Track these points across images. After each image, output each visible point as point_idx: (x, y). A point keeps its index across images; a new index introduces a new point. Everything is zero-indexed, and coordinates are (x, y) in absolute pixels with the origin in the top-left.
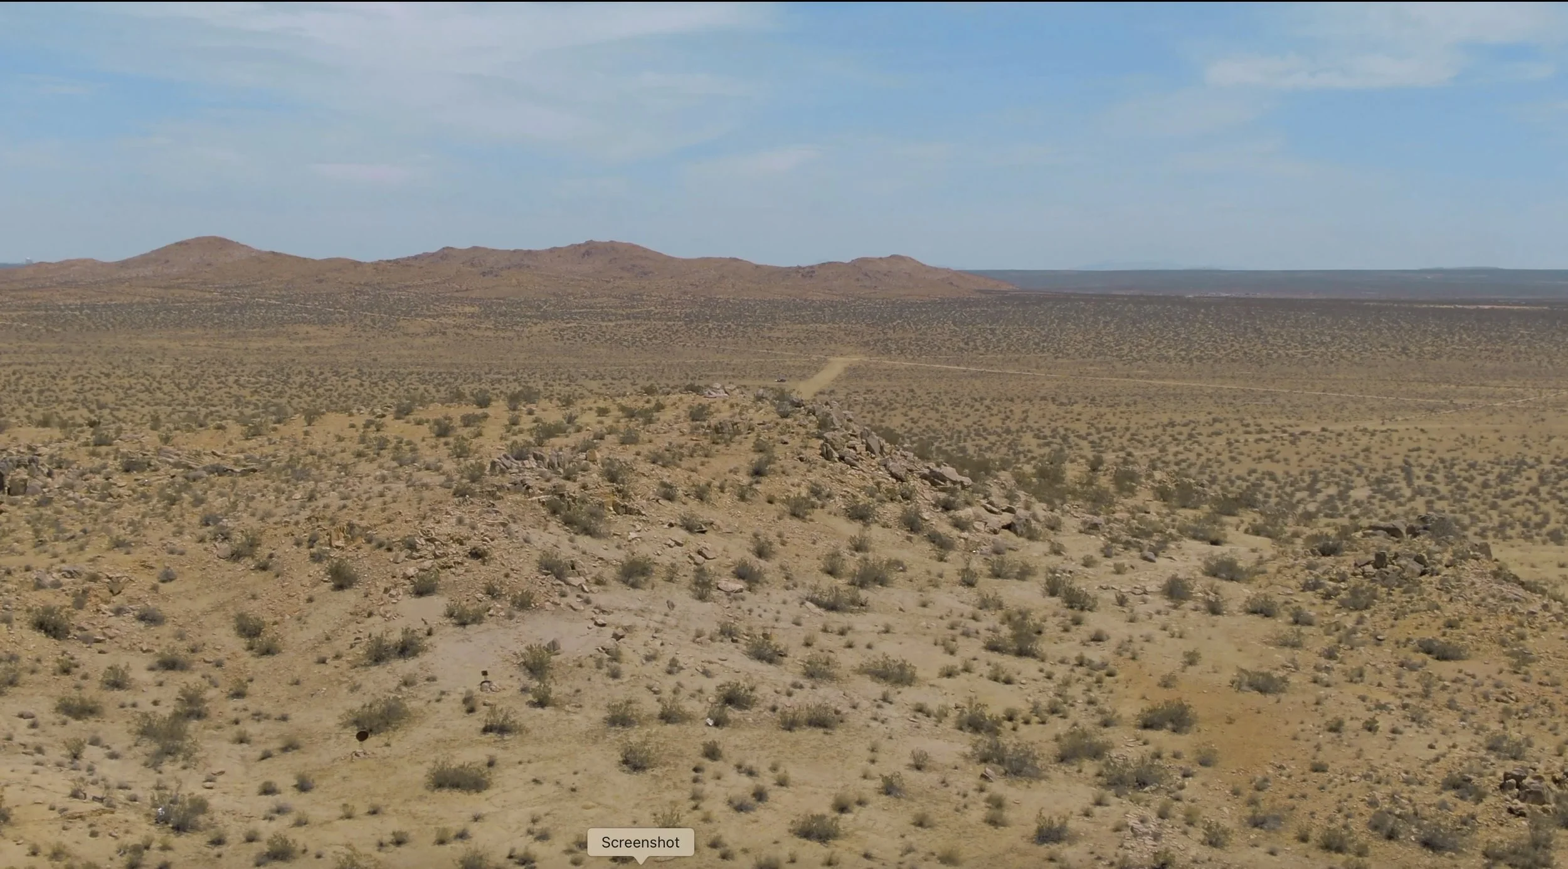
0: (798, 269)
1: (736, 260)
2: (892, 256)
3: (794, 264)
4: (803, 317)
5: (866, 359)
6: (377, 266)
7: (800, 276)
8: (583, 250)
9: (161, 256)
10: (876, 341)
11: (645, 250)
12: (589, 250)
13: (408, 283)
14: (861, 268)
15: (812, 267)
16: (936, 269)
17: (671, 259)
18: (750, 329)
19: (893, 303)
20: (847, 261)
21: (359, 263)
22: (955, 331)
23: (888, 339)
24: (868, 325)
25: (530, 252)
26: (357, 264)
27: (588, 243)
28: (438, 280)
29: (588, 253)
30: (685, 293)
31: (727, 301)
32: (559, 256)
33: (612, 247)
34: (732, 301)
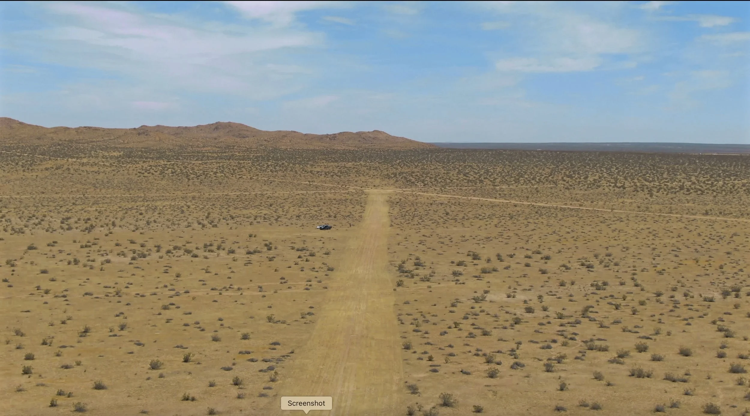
0: (327, 136)
1: (295, 132)
2: (374, 131)
3: (325, 133)
4: (334, 158)
6: (78, 130)
7: (328, 139)
8: (214, 127)
11: (247, 126)
12: (217, 126)
13: (94, 140)
15: (335, 134)
17: (261, 131)
18: (297, 165)
20: (355, 132)
21: (68, 128)
24: (379, 163)
25: (186, 127)
26: (67, 129)
27: (217, 123)
28: (113, 138)
29: (217, 128)
30: (262, 145)
31: (286, 149)
32: (201, 130)
33: (229, 125)
34: (288, 150)
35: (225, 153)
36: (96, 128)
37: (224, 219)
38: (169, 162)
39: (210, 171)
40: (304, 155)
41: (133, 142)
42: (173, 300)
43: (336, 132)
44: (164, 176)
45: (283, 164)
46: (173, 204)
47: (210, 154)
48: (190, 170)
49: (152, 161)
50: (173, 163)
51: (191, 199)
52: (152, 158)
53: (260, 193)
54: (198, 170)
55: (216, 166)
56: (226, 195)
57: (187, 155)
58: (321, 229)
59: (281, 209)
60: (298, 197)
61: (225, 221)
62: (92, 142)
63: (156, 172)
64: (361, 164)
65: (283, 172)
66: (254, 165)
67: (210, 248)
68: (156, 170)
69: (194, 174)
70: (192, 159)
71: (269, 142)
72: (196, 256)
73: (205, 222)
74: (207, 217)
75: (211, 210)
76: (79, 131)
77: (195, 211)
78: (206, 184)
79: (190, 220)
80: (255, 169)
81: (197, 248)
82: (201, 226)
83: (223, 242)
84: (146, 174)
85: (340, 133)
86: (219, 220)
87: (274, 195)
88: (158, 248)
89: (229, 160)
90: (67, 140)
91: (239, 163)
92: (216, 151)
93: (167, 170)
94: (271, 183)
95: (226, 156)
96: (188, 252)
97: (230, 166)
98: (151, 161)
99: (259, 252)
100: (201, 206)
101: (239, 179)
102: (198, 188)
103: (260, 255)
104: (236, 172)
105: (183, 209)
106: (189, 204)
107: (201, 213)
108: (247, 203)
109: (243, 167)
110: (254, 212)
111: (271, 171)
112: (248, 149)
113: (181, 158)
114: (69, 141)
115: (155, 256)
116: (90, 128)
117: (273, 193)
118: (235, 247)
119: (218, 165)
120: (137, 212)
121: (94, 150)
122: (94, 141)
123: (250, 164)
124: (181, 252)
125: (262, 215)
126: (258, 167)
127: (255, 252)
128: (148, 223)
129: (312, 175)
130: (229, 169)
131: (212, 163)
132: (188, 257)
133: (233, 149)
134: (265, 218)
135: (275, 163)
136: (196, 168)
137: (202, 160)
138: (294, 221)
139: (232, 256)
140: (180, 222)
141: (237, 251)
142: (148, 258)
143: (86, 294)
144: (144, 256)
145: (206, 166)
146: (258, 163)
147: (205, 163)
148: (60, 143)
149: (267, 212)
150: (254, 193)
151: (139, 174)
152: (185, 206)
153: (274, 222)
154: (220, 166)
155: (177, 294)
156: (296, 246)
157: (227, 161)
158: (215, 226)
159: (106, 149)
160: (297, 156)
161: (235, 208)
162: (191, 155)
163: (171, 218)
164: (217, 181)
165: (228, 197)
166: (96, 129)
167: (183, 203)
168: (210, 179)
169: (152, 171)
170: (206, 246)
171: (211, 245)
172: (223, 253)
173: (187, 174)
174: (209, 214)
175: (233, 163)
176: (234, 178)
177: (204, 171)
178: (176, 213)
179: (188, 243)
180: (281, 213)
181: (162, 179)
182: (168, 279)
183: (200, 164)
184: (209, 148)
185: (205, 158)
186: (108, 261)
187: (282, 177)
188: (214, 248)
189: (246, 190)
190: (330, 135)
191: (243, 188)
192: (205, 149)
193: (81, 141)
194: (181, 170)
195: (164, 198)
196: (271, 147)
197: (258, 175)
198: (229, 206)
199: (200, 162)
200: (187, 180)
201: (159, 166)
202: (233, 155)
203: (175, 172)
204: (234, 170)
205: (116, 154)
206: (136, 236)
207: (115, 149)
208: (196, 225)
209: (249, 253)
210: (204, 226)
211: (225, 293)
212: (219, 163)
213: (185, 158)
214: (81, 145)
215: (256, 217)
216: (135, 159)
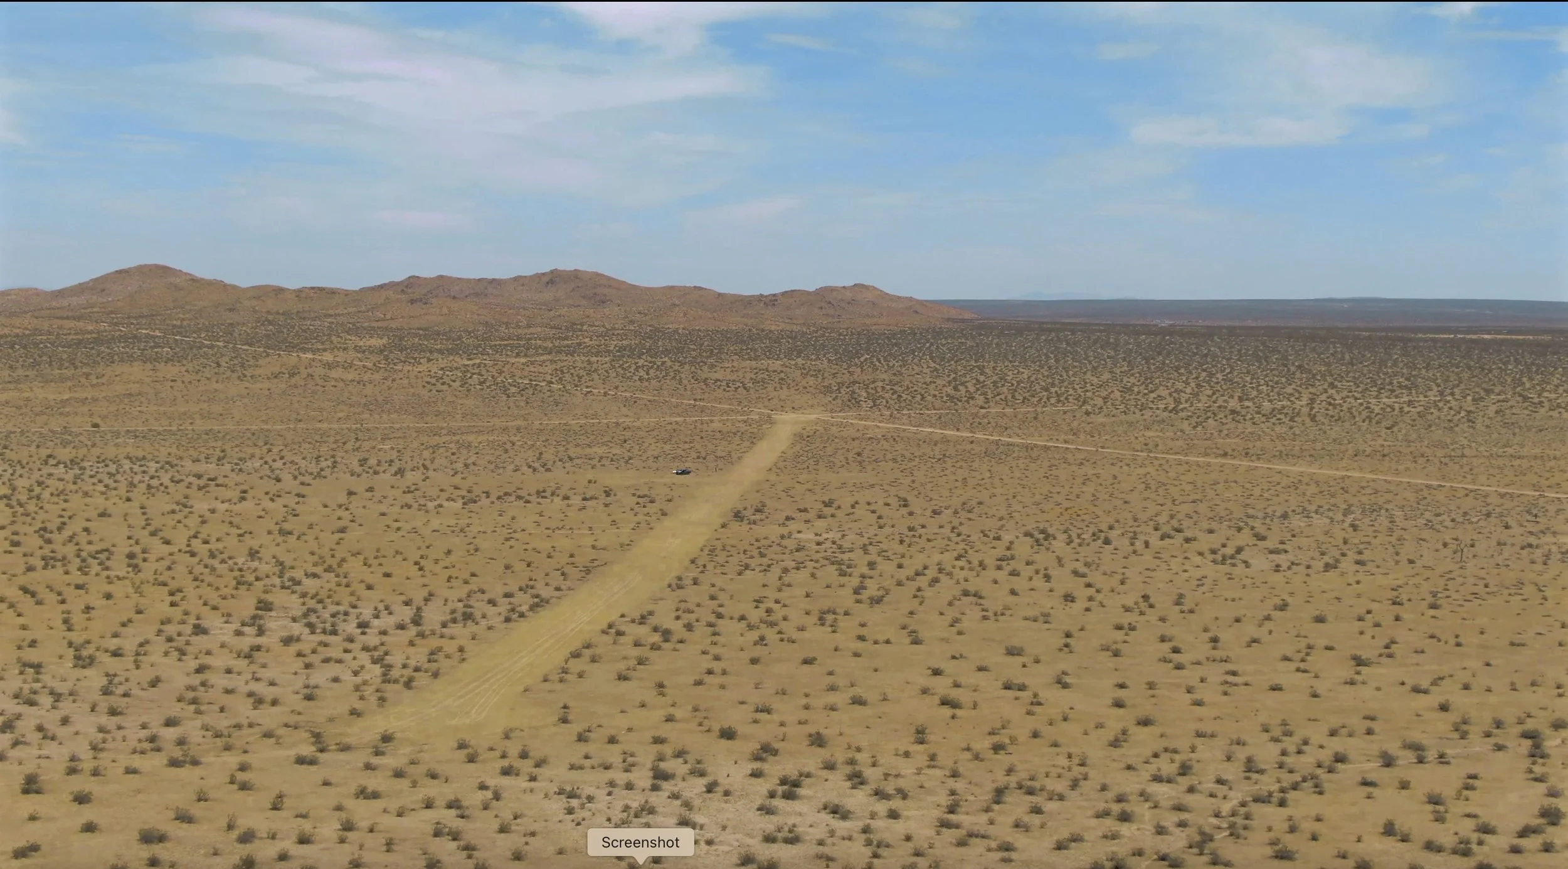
0: (760, 298)
1: (700, 289)
2: (855, 285)
3: (757, 293)
5: (826, 416)
6: (299, 293)
7: (762, 305)
8: (546, 279)
9: (99, 285)
10: (841, 385)
11: (609, 278)
12: (553, 278)
13: (331, 312)
14: (825, 297)
15: (774, 295)
16: (899, 298)
17: (634, 288)
18: (687, 367)
19: (859, 334)
20: (812, 289)
22: (936, 370)
23: (855, 383)
24: (829, 361)
25: (494, 280)
26: (279, 291)
27: (552, 272)
28: (363, 308)
29: (551, 282)
30: (632, 322)
31: (676, 331)
32: (523, 285)
33: (575, 276)
34: (680, 331)
35: (566, 338)
36: (332, 289)
37: (560, 460)
38: (471, 359)
39: (541, 379)
40: (706, 343)
41: (402, 317)
42: (513, 535)
43: (778, 290)
44: (468, 390)
45: (663, 363)
46: (491, 439)
47: (539, 342)
48: (508, 377)
49: (443, 359)
50: (478, 361)
51: (514, 431)
52: (440, 352)
53: (615, 421)
54: (521, 378)
55: (550, 368)
56: (565, 424)
57: (500, 345)
58: (677, 473)
59: (637, 447)
60: (669, 427)
61: (560, 463)
62: (327, 316)
63: (454, 381)
64: (796, 365)
65: (659, 382)
66: (614, 367)
67: (543, 494)
68: (453, 378)
69: (515, 386)
70: (509, 353)
71: (646, 315)
72: (528, 502)
73: (536, 465)
74: (539, 459)
75: (544, 449)
76: (303, 295)
77: (522, 450)
78: (535, 405)
79: (517, 462)
80: (614, 375)
81: (529, 495)
82: (531, 470)
83: (558, 488)
84: (439, 387)
85: (784, 294)
86: (554, 462)
87: (634, 424)
88: (488, 496)
89: (572, 355)
90: (281, 312)
91: (589, 362)
92: (551, 336)
93: (470, 378)
94: (635, 402)
95: (568, 346)
96: (519, 498)
97: (574, 368)
98: (440, 359)
99: (596, 498)
100: (530, 443)
101: (586, 395)
102: (523, 412)
103: (597, 501)
104: (583, 380)
105: (506, 446)
106: (513, 438)
107: (530, 452)
108: (593, 437)
109: (596, 370)
110: (600, 451)
111: (641, 379)
112: (608, 330)
113: (490, 351)
114: (283, 314)
115: (485, 502)
116: (321, 289)
117: (634, 421)
118: (570, 493)
119: (554, 366)
120: (447, 451)
121: (335, 333)
122: (331, 316)
123: (609, 365)
124: (513, 498)
125: (611, 455)
126: (619, 370)
127: (591, 498)
128: (466, 466)
129: (704, 387)
130: (572, 374)
131: (544, 361)
132: (521, 503)
133: (581, 330)
134: (612, 460)
135: (650, 362)
136: (518, 373)
137: (526, 356)
138: (650, 462)
139: (566, 502)
140: (505, 465)
141: (573, 497)
142: (479, 503)
143: (434, 531)
144: (475, 502)
145: (533, 369)
146: (621, 362)
147: (532, 363)
148: (270, 318)
149: (618, 452)
150: (606, 421)
151: (429, 386)
152: (508, 443)
153: (623, 464)
154: (556, 369)
155: (515, 532)
156: (638, 493)
157: (569, 358)
158: (548, 470)
159: (356, 330)
160: (692, 347)
161: (577, 445)
162: (506, 345)
163: (493, 459)
164: (552, 399)
165: (568, 428)
166: (333, 292)
167: (505, 438)
168: (541, 395)
169: (446, 379)
170: (538, 492)
171: (544, 491)
172: (557, 500)
173: (504, 386)
174: (541, 454)
175: (580, 360)
176: (578, 393)
177: (531, 380)
178: (497, 453)
179: (519, 489)
180: (636, 452)
181: (467, 396)
182: (505, 520)
183: (523, 364)
184: (539, 329)
185: (532, 351)
186: (440, 506)
187: (655, 392)
188: (548, 494)
189: (595, 416)
190: (766, 296)
191: (591, 412)
192: (532, 330)
193: (306, 315)
194: (493, 377)
195: (476, 429)
196: (650, 326)
197: (616, 388)
198: (568, 443)
199: (523, 360)
200: (505, 398)
201: (456, 368)
202: (579, 344)
203: (484, 382)
204: (580, 377)
205: (376, 342)
206: (457, 480)
207: (372, 332)
208: (525, 468)
209: (585, 499)
210: (535, 470)
211: (557, 532)
212: (555, 362)
213: (497, 352)
214: (309, 323)
215: (601, 458)
216: (412, 355)
